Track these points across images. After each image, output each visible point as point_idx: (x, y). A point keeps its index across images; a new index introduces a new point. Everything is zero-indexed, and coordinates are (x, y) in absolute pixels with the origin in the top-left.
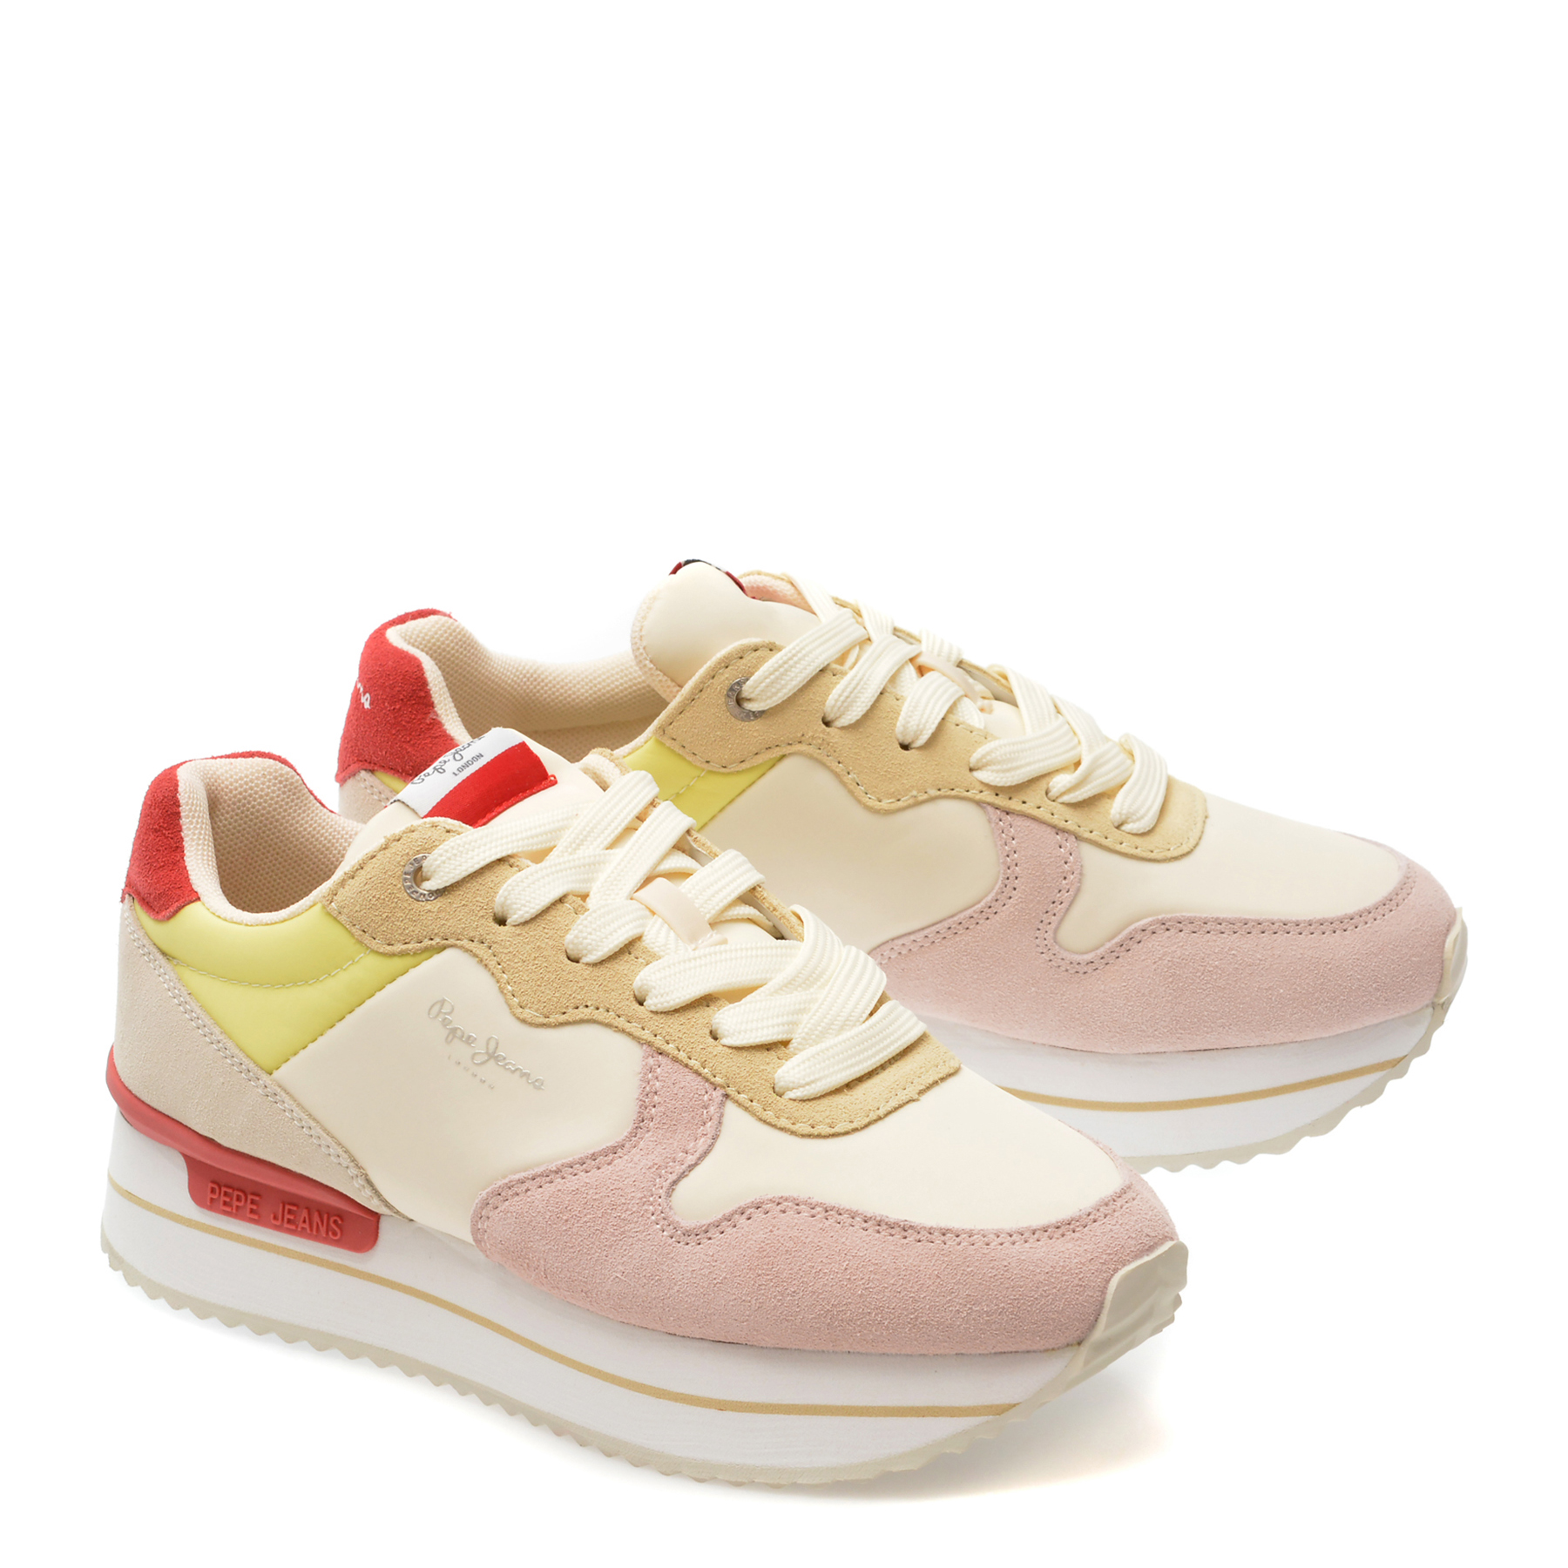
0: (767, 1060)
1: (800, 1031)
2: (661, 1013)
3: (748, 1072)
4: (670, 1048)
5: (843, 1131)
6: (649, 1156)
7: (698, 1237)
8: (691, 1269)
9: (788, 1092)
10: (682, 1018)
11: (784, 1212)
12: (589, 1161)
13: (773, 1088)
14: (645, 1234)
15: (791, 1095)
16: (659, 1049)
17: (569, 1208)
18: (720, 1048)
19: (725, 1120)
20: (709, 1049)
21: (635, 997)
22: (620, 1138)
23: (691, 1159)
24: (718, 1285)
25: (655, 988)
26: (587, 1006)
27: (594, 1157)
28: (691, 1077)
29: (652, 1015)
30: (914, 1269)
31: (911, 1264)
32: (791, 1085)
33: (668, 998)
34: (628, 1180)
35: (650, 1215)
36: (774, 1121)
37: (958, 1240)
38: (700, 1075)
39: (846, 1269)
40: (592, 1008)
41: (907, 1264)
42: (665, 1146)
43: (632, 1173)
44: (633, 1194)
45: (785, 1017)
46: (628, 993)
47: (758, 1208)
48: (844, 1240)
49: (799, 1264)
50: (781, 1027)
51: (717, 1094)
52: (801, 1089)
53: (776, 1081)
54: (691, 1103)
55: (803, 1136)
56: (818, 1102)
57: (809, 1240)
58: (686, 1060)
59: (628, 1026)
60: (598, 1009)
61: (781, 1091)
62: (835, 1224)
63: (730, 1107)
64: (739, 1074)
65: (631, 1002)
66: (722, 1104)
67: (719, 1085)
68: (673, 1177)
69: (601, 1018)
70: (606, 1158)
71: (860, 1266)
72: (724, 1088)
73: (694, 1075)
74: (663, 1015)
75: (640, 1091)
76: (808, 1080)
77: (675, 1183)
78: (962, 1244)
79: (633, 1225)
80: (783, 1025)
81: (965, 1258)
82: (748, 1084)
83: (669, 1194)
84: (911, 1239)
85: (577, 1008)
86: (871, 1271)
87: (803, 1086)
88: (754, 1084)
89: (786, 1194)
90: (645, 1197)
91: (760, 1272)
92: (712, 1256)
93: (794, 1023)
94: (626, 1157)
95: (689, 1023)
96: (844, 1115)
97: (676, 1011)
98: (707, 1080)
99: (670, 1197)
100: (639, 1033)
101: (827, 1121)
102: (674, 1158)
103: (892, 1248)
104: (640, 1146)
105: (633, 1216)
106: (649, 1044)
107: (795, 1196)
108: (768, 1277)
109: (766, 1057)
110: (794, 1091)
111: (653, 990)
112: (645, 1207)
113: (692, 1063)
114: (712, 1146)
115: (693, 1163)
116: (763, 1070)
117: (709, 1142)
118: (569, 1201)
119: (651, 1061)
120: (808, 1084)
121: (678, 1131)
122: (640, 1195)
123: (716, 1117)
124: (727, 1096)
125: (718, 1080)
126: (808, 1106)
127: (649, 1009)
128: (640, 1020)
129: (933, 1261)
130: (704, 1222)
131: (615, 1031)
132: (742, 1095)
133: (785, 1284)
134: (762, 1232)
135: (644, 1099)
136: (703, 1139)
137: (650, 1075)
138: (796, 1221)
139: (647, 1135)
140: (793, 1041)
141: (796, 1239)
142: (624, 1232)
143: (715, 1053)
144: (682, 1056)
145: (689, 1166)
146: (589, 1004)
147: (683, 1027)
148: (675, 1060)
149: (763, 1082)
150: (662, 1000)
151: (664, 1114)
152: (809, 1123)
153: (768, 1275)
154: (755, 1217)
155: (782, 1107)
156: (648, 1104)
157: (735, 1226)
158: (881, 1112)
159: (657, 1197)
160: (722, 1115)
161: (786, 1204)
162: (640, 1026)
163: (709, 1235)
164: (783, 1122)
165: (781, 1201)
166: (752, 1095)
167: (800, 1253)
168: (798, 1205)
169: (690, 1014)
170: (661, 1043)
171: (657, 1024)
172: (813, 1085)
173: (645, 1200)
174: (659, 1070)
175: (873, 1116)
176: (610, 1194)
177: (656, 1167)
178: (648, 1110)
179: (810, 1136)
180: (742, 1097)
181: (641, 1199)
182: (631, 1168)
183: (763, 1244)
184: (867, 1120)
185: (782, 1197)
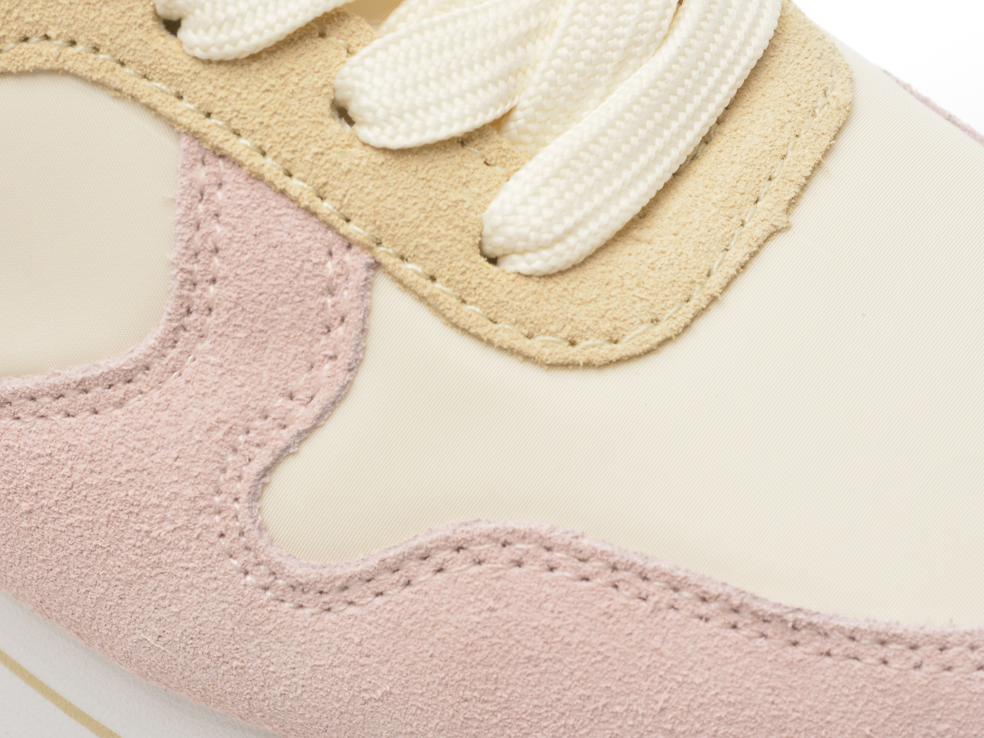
0: (463, 173)
1: (531, 91)
2: (220, 62)
3: (423, 210)
4: (240, 147)
5: (638, 350)
6: (208, 401)
7: (326, 598)
8: (310, 662)
9: (515, 257)
10: (267, 75)
11: (519, 564)
12: (71, 394)
13: (480, 245)
14: (205, 575)
15: (521, 264)
16: (218, 148)
17: (34, 490)
18: (357, 151)
19: (376, 323)
20: (333, 155)
21: (157, 17)
22: (140, 350)
23: (303, 415)
24: (372, 703)
25: (202, 8)
26: (47, 37)
27: (83, 387)
28: (292, 219)
29: (198, 67)
30: (816, 718)
31: (811, 708)
32: (521, 244)
33: (236, 33)
34: (163, 452)
35: (214, 538)
36: (486, 329)
37: (916, 657)
38: (314, 214)
39: (662, 709)
40: (60, 42)
41: (801, 707)
42: (242, 379)
43: (173, 437)
44: (176, 488)
45: (499, 59)
46: (140, 11)
47: (458, 549)
48: (656, 642)
49: (556, 688)
50: (491, 87)
51: (356, 261)
52: (545, 253)
53: (487, 231)
54: (296, 284)
55: (552, 366)
56: (579, 275)
57: (577, 637)
58: (282, 182)
59: (143, 88)
60: (73, 43)
61: (498, 252)
62: (636, 602)
63: (384, 289)
64: (402, 216)
65: (148, 31)
66: (367, 285)
67: (358, 243)
68: (263, 458)
69: (81, 68)
70: (110, 392)
71: (695, 705)
72: (370, 249)
73: (301, 215)
74: (222, 68)
75: (179, 246)
76: (558, 229)
77: (268, 470)
78: (925, 668)
79: (178, 554)
80: (495, 83)
81: (933, 702)
82: (425, 241)
83: (255, 496)
84: (809, 650)
85: (26, 39)
86: (720, 719)
87: (549, 245)
88: (437, 239)
89: (522, 525)
90: (202, 496)
91: (468, 694)
92: (360, 644)
93: (516, 72)
94: (155, 394)
95: (285, 85)
96: (639, 306)
97: (254, 57)
98: (330, 227)
99: (258, 500)
100: (171, 107)
101: (606, 326)
102: (264, 410)
103: (767, 668)
104: (188, 371)
105: (176, 535)
106: (195, 136)
107: (544, 530)
108: (488, 707)
109: (460, 166)
110: (529, 256)
111: (198, 12)
112: (203, 520)
113: (295, 186)
114: (346, 388)
115: (307, 427)
116: (457, 202)
117: (342, 377)
118: (32, 474)
119: (202, 174)
120: (559, 239)
121: (270, 345)
122: (189, 492)
123: (354, 317)
124: (376, 265)
125: (354, 229)
126: (558, 289)
127: (190, 52)
128: (170, 77)
129: (861, 703)
130: (339, 572)
131: (115, 97)
132: (410, 266)
133: (525, 725)
134: (470, 610)
135: (188, 267)
136: (327, 366)
137: (201, 208)
138: (546, 589)
139: (200, 347)
140: (518, 114)
141: (548, 633)
142: (158, 564)
143: (345, 166)
144: (270, 167)
145: (299, 434)
146: (52, 33)
147: (271, 96)
148: (257, 177)
149: (454, 233)
150: (222, 37)
151: (237, 304)
152: (564, 334)
153: (486, 702)
154: (453, 570)
155: (502, 297)
156: (199, 277)
157: (408, 583)
158: (714, 284)
159: (230, 500)
160: (367, 311)
161: (523, 546)
162: (173, 89)
163: (349, 595)
164: (504, 333)
165: (510, 538)
166: (434, 265)
167: (558, 666)
168: (549, 549)
169: (285, 63)
170: (221, 137)
171: (210, 88)
172: (571, 240)
173: (202, 503)
174: (220, 195)
175: (699, 299)
176: (124, 480)
177: (225, 428)
178: (198, 292)
179: (567, 365)
180: (410, 270)
181: (194, 500)
182: (168, 423)
183: (473, 637)
184: (688, 311)
185: (514, 531)
